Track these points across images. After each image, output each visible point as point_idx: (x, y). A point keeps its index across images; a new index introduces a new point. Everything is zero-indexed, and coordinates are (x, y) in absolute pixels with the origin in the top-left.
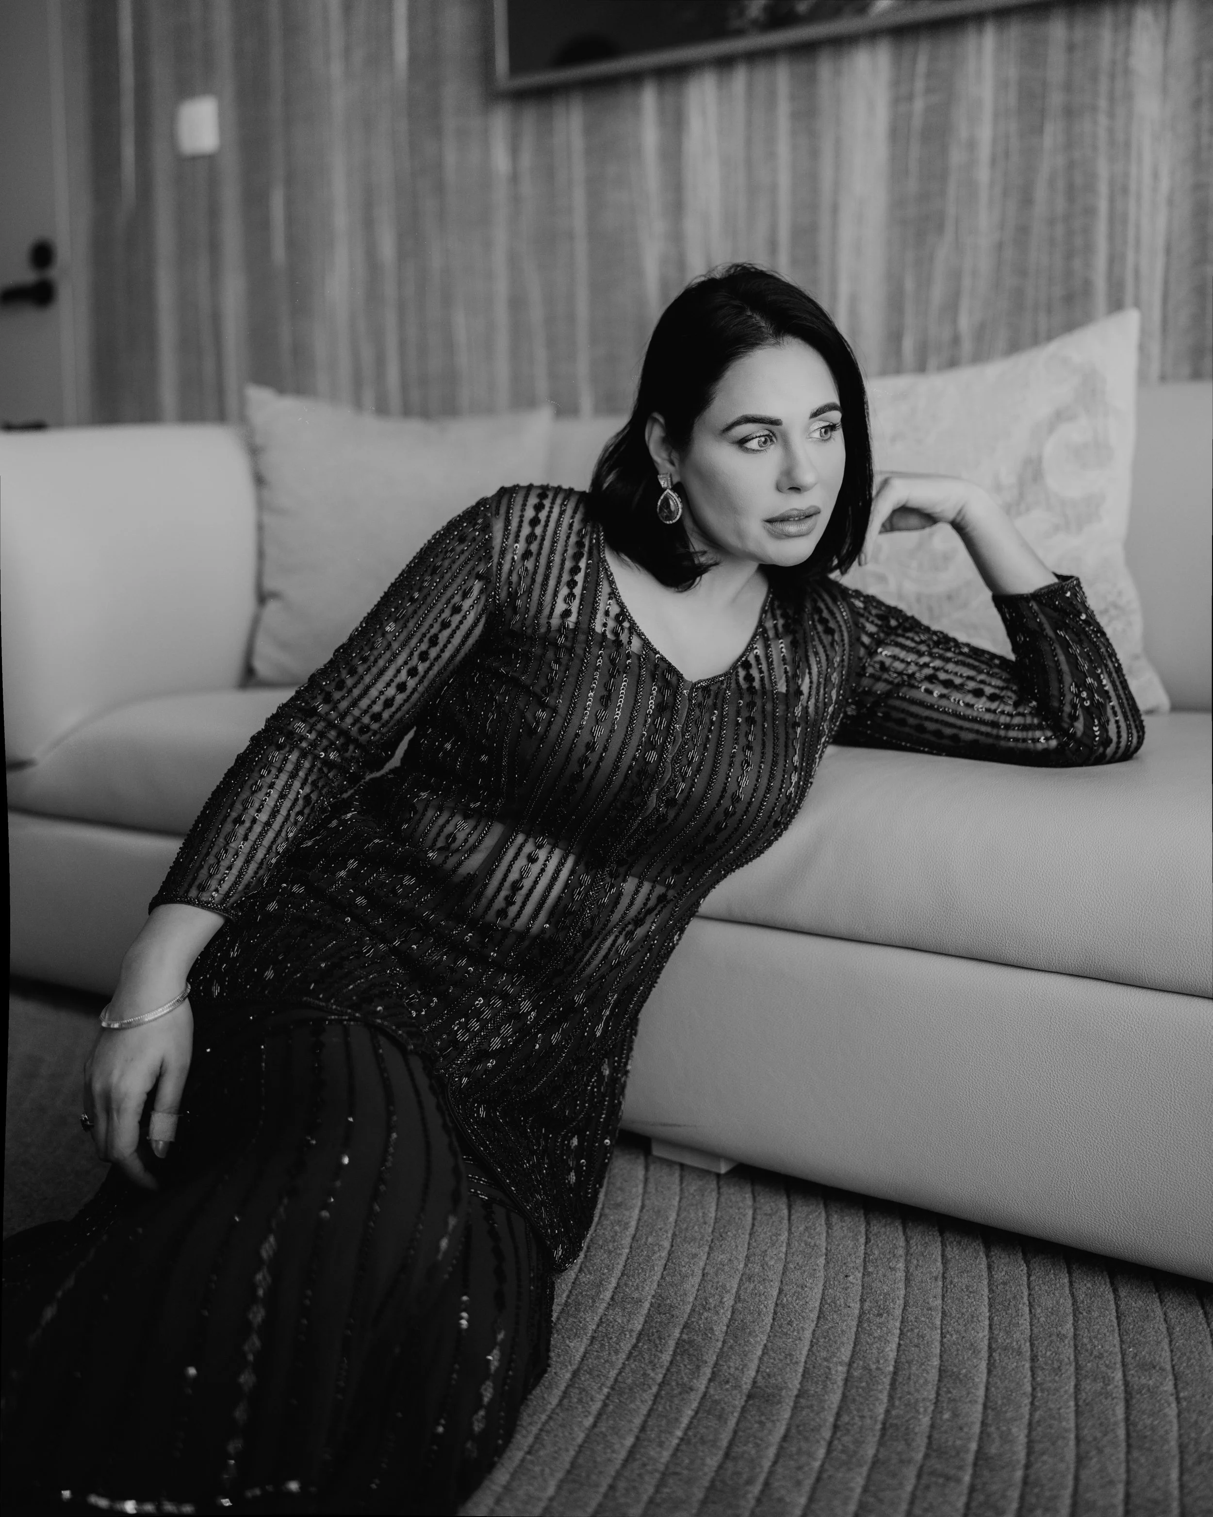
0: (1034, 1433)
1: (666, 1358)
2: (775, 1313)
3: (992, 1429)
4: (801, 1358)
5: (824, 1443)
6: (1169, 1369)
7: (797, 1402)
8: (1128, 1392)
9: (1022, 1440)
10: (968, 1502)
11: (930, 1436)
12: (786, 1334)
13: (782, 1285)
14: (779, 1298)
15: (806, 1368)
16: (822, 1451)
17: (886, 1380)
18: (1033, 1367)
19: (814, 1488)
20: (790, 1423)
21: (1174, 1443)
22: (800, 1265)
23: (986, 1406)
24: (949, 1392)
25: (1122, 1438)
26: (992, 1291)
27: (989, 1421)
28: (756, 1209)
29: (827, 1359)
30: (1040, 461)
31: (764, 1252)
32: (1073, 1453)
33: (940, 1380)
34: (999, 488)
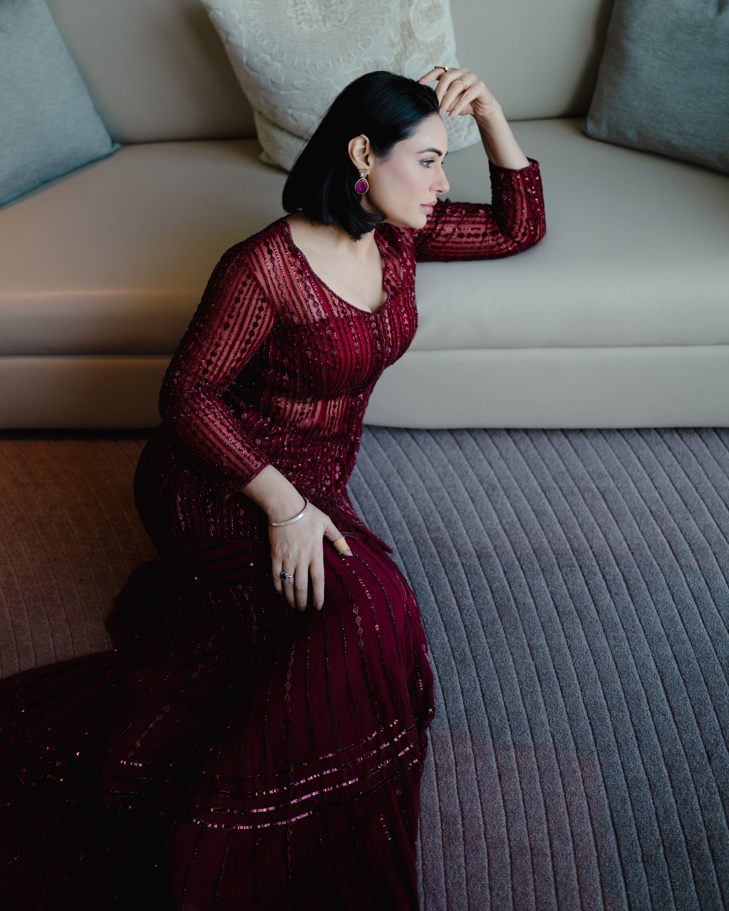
0: (584, 529)
1: (434, 550)
2: (455, 506)
3: (569, 535)
4: (482, 528)
5: (520, 569)
6: (607, 474)
7: (497, 553)
8: (601, 493)
9: (582, 535)
10: (583, 574)
11: (552, 548)
12: (468, 517)
13: (446, 488)
14: (451, 497)
15: (487, 533)
16: (522, 573)
17: (519, 525)
18: (563, 495)
19: (531, 593)
20: (502, 565)
21: (629, 513)
22: (445, 474)
23: (560, 524)
24: (544, 522)
25: (612, 518)
26: (524, 458)
27: (566, 530)
28: (400, 445)
29: (492, 524)
30: (409, 23)
31: (424, 471)
32: (601, 533)
33: (537, 517)
34: (393, 45)
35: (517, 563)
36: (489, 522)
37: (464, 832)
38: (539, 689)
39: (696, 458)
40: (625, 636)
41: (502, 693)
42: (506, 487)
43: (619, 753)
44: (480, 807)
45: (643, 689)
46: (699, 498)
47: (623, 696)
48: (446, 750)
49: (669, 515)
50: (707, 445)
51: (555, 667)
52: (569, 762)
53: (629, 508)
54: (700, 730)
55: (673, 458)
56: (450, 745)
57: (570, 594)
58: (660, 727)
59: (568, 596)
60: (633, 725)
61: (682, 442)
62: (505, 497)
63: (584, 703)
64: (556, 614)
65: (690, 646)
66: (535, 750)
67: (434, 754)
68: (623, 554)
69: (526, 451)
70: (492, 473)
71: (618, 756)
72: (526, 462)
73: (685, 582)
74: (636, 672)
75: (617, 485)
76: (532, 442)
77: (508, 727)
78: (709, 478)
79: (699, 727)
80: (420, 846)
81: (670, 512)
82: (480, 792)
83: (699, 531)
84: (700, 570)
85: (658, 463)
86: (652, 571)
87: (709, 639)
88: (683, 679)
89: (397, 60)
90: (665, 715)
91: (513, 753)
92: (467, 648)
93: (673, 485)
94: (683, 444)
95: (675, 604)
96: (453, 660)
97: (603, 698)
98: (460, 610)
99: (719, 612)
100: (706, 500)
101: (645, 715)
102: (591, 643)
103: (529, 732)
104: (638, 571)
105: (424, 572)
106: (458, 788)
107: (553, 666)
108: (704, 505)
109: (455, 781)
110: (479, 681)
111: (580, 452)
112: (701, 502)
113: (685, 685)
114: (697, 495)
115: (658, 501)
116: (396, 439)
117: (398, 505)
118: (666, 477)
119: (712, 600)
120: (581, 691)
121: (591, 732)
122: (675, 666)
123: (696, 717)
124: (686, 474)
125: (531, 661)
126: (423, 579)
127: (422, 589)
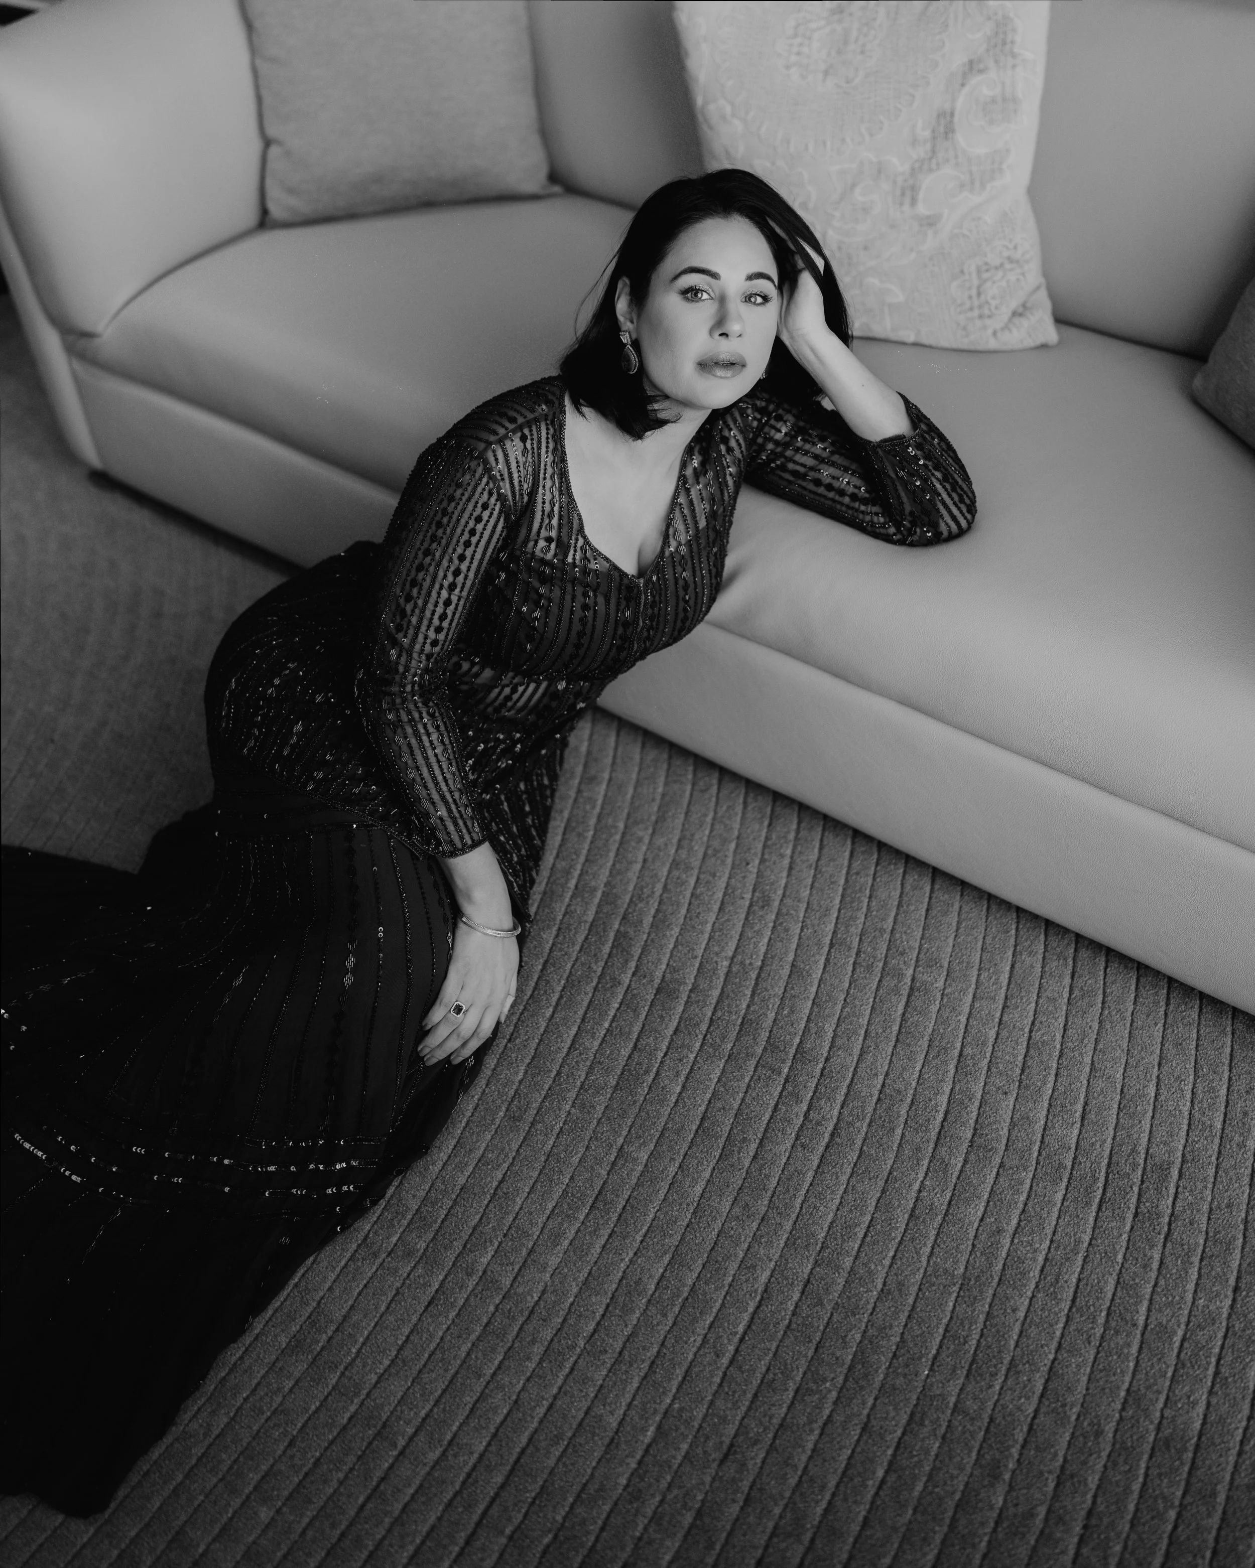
0: (839, 1028)
1: (607, 949)
2: (690, 904)
3: (812, 1025)
4: (700, 953)
5: (701, 1037)
6: (946, 965)
7: (689, 997)
8: (912, 989)
9: (830, 1034)
10: (781, 1093)
11: (771, 1031)
12: (693, 927)
13: (699, 873)
14: (695, 888)
15: (701, 964)
16: (698, 1045)
17: (754, 975)
18: (855, 963)
19: (687, 1078)
20: (681, 1018)
21: (927, 1038)
22: (716, 851)
23: (813, 1003)
24: (793, 988)
25: (895, 1033)
26: (847, 881)
27: (812, 1017)
28: (694, 783)
29: (717, 954)
30: (952, 114)
31: (693, 835)
32: (859, 1047)
33: (790, 976)
34: (914, 142)
35: (704, 1027)
36: (716, 949)
37: (323, 1348)
38: (582, 1218)
39: (1103, 1009)
40: (763, 1213)
41: (529, 1193)
42: (784, 911)
43: (610, 1371)
44: (370, 1328)
45: (720, 1301)
46: (1053, 1072)
47: (685, 1295)
48: (394, 1226)
49: (984, 1072)
50: (1136, 997)
51: (628, 1200)
52: (533, 1342)
53: (934, 1030)
54: (749, 1409)
55: (1067, 989)
56: (405, 1223)
57: (739, 1109)
58: (697, 1369)
59: (734, 1112)
60: (663, 1344)
61: (1102, 973)
62: (771, 925)
63: (624, 1272)
64: (694, 1127)
65: (841, 1281)
66: (504, 1297)
67: (375, 1222)
68: (863, 1094)
69: (857, 873)
70: (784, 881)
71: (604, 1372)
72: (844, 889)
73: (918, 1183)
74: (732, 1272)
75: (944, 989)
76: (877, 864)
77: (496, 1244)
78: (1095, 1049)
79: (752, 1402)
80: (256, 1332)
81: (989, 1069)
82: (388, 1308)
83: (1008, 1121)
84: (958, 1178)
85: (1037, 986)
86: (885, 1139)
87: (880, 1286)
88: (790, 1321)
89: (913, 169)
90: (718, 1356)
91: (471, 1284)
92: (535, 1105)
93: (1031, 1031)
94: (1102, 978)
95: (876, 1207)
96: (504, 1109)
97: (655, 1281)
98: (570, 1048)
99: (932, 1253)
100: (1060, 1080)
101: (692, 1339)
102: (707, 1195)
103: (517, 1268)
104: (865, 1129)
105: (568, 972)
106: (365, 1286)
107: (626, 1197)
108: (1050, 1085)
109: (370, 1275)
110: (514, 1159)
111: (933, 913)
112: (1052, 1078)
113: (785, 1332)
114: (1055, 1065)
115: (984, 1044)
116: (695, 775)
117: (614, 865)
118: (1031, 1013)
119: (934, 1232)
120: (635, 1254)
121: (598, 1318)
122: (796, 1296)
123: (759, 1386)
124: (1065, 1026)
125: (604, 1173)
126: (559, 981)
127: (545, 992)
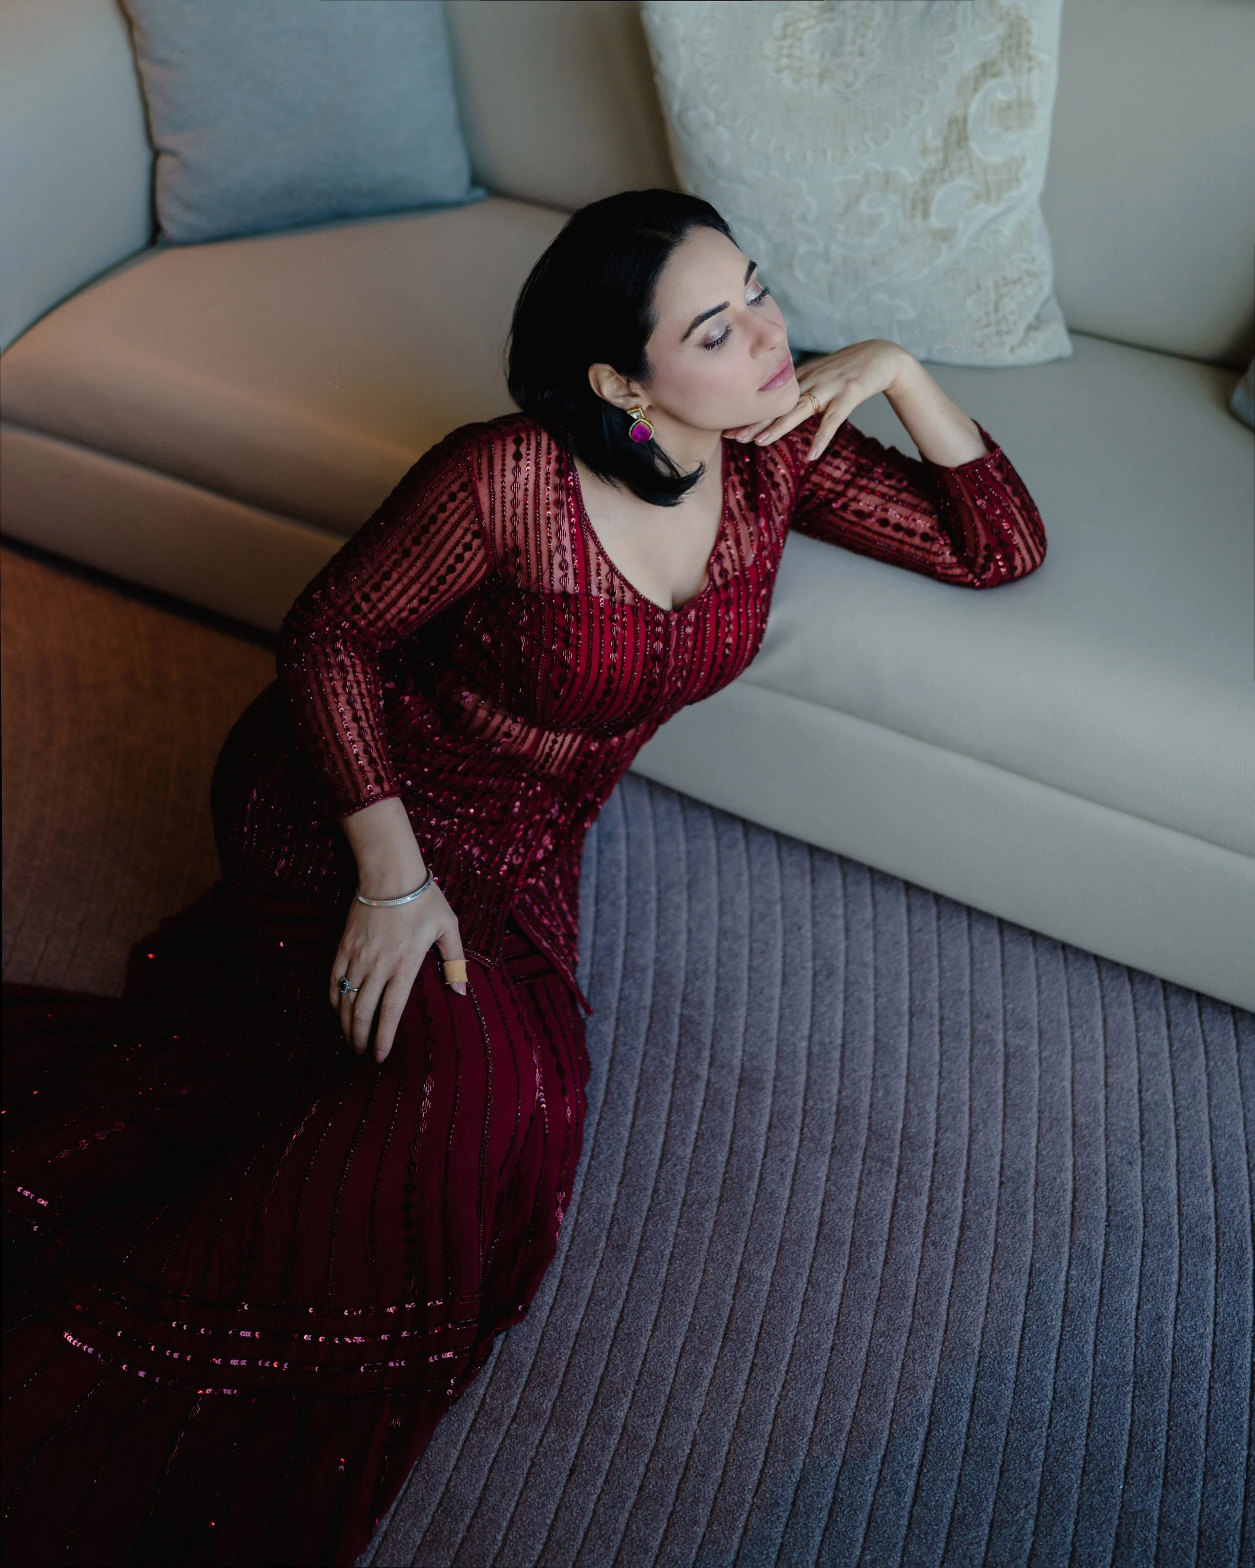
0: (941, 1107)
1: (675, 1039)
2: (750, 978)
3: (912, 1106)
4: (774, 1033)
5: (797, 1131)
6: (1035, 1025)
7: (775, 1087)
8: (1007, 1055)
9: (933, 1115)
10: (897, 1186)
11: (870, 1118)
12: (760, 1005)
13: (751, 942)
14: (750, 960)
15: (778, 1046)
16: (797, 1140)
17: (837, 1054)
18: (941, 1032)
19: (794, 1180)
20: (772, 1111)
21: (1035, 1109)
22: (763, 918)
23: (908, 1081)
24: (882, 1067)
25: (1001, 1106)
26: (911, 940)
27: (910, 1097)
28: (718, 839)
29: (793, 1034)
30: (965, 121)
32: (967, 1126)
33: (875, 1053)
34: (925, 151)
35: (798, 1119)
36: (790, 1028)
37: (464, 1539)
38: (716, 1352)
39: (1207, 1059)
40: (909, 1325)
41: (653, 1331)
42: (852, 979)
43: (787, 1526)
44: (512, 1509)
45: (887, 1432)
46: (1173, 1134)
47: (848, 1428)
48: (511, 1386)
49: (1103, 1142)
50: (1238, 1044)
51: (762, 1326)
52: (696, 1502)
53: (1040, 1100)
54: (946, 1551)
55: (1166, 1042)
56: (523, 1380)
57: (856, 1209)
58: (880, 1512)
59: (852, 1212)
60: (837, 1488)
61: (1197, 1020)
62: (842, 996)
63: (776, 1409)
64: (814, 1235)
65: (1009, 1393)
66: (652, 1455)
67: (489, 1384)
68: (984, 1179)
69: (920, 930)
70: (842, 946)
71: (781, 1528)
72: (910, 950)
73: (1064, 1273)
74: (892, 1396)
75: (1040, 1053)
76: (939, 918)
77: (630, 1395)
78: (1209, 1105)
79: (947, 1543)
80: (383, 1529)
81: (1107, 1138)
82: (526, 1483)
83: (1140, 1193)
84: (1104, 1263)
85: (1134, 1040)
86: (1018, 1229)
87: (1050, 1394)
88: (966, 1446)
89: (924, 180)
90: (899, 1495)
91: (613, 1442)
92: (638, 1230)
93: (1140, 1092)
94: (1198, 1025)
95: (1026, 1305)
96: (604, 1238)
97: (812, 1415)
98: (661, 1159)
99: (1096, 1352)
100: (1182, 1143)
101: (867, 1479)
102: (845, 1311)
103: (659, 1418)
104: (994, 1218)
105: (638, 1069)
106: (495, 1460)
107: (759, 1322)
108: (1173, 1150)
109: (496, 1446)
110: (628, 1293)
111: (1009, 968)
112: (1173, 1141)
113: (964, 1458)
114: (1173, 1127)
115: (1096, 1110)
117: (658, 937)
118: (1136, 1071)
119: (1093, 1327)
120: (783, 1387)
121: (760, 1466)
122: (966, 1416)
123: (951, 1524)
124: (1173, 1081)
125: (729, 1298)
126: (632, 1080)
127: (620, 1095)
